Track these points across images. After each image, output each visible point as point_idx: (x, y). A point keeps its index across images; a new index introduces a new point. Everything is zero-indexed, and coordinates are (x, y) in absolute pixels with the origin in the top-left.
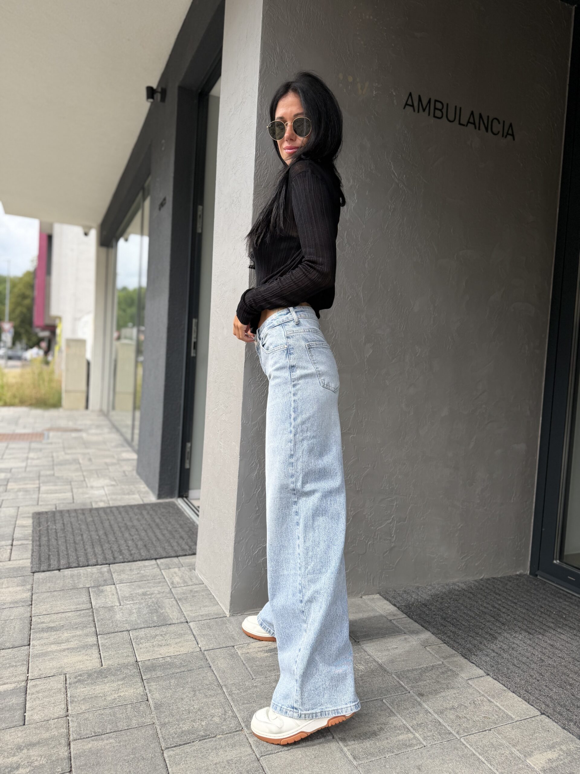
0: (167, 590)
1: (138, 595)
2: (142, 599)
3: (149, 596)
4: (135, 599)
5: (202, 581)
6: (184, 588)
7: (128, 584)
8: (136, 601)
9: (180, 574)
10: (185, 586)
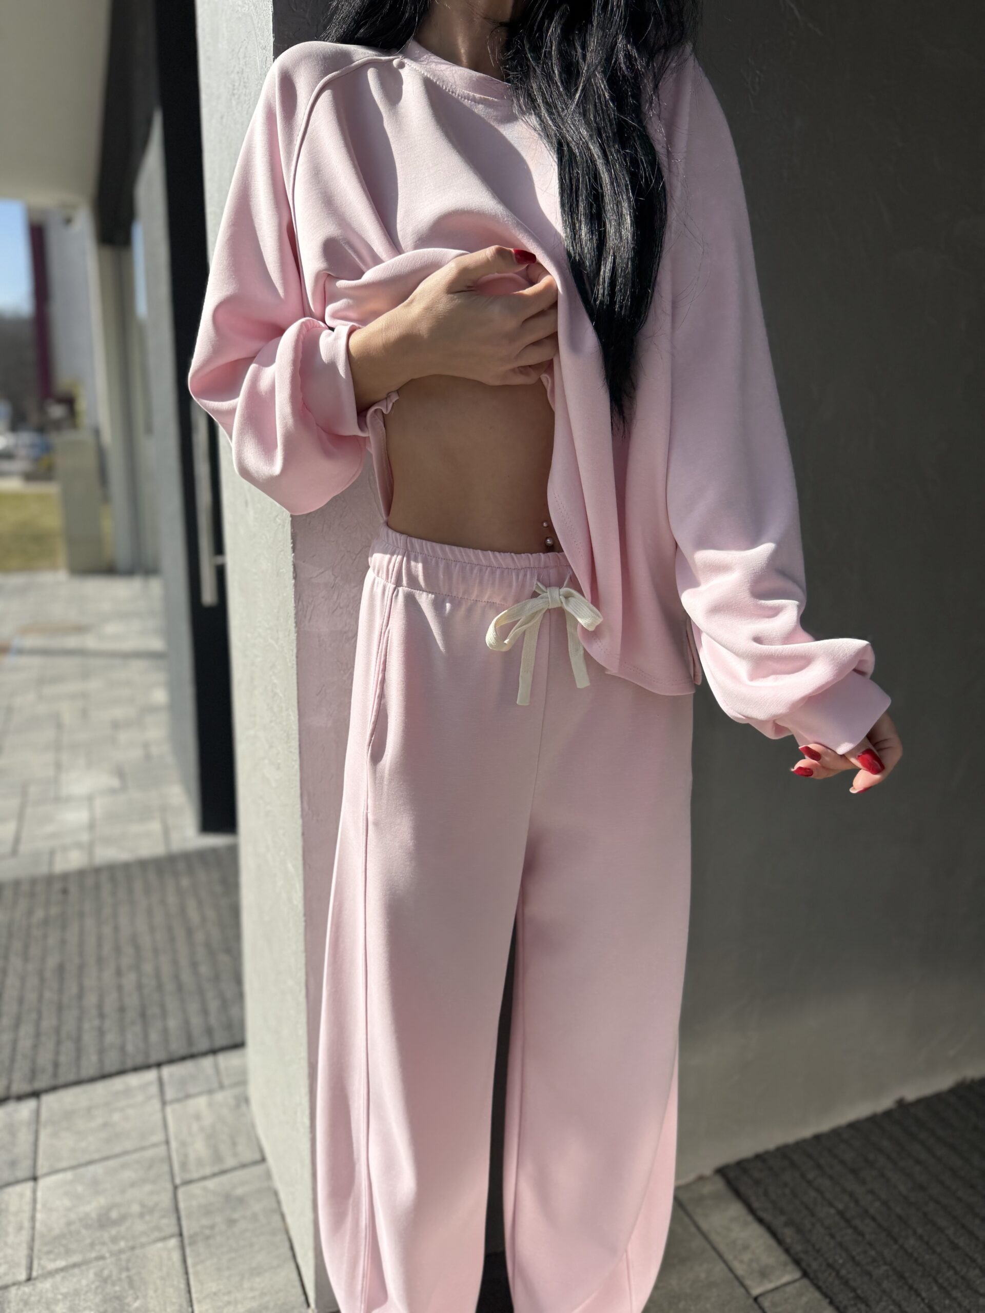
0: (166, 1199)
1: (87, 1227)
2: (92, 1245)
3: (114, 1231)
4: (73, 1246)
5: (261, 1150)
6: (211, 1184)
7: (69, 1175)
8: (76, 1258)
9: (208, 1119)
10: (214, 1175)
